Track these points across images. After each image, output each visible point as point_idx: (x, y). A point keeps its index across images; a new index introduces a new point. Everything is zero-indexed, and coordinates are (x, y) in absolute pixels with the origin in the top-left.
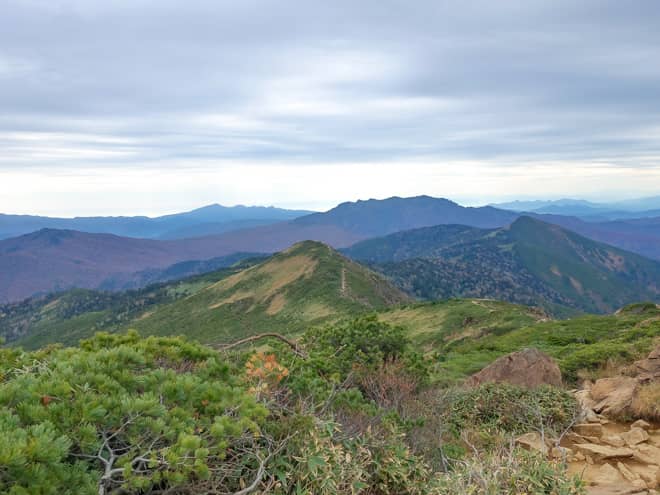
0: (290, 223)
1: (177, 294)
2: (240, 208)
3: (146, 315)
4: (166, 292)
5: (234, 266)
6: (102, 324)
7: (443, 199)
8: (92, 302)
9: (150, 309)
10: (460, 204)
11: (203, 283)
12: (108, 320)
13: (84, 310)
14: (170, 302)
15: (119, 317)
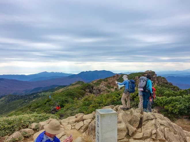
0: (67, 77)
1: (42, 95)
2: (53, 73)
3: (34, 100)
4: (38, 95)
5: (56, 88)
6: (21, 103)
7: (109, 71)
8: (15, 98)
9: (35, 99)
10: (114, 73)
11: (48, 92)
12: (23, 102)
13: (13, 100)
14: (40, 97)
15: (26, 101)
